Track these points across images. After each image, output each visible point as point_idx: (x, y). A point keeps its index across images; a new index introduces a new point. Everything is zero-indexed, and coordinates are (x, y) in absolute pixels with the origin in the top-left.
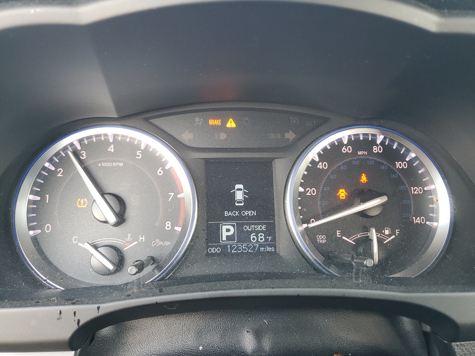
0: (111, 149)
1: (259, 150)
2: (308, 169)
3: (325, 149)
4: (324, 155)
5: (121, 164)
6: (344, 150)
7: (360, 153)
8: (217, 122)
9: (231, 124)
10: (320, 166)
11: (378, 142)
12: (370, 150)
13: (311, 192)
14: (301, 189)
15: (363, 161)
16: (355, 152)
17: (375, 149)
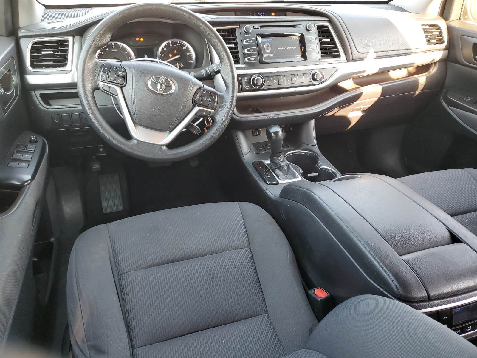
0: (113, 47)
1: (150, 46)
2: (162, 50)
3: (165, 45)
4: (165, 46)
5: (117, 51)
6: (170, 45)
7: (174, 46)
8: (138, 39)
9: (142, 39)
10: (165, 49)
11: (178, 43)
12: (177, 45)
13: (163, 55)
14: (161, 55)
15: (175, 47)
16: (173, 45)
17: (178, 44)
